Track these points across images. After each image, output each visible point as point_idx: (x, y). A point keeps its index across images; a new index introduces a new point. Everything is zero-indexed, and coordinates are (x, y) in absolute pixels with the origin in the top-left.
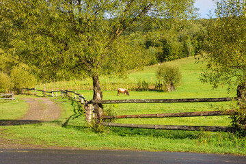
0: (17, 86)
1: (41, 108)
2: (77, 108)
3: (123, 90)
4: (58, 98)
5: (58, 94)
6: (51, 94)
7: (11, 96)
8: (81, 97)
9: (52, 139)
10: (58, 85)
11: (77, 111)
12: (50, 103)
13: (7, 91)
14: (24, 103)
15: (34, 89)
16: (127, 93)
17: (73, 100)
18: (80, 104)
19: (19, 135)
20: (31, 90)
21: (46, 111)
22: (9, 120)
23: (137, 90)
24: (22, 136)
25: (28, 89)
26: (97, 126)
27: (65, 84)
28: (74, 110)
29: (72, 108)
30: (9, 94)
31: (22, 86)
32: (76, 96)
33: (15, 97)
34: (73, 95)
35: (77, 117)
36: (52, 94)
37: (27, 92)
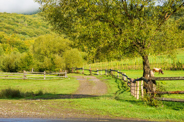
0: (68, 66)
1: (90, 84)
2: (120, 85)
3: (157, 69)
4: (103, 76)
5: (103, 73)
6: (96, 73)
7: (64, 75)
8: (124, 75)
9: (115, 111)
10: (101, 66)
11: (120, 87)
12: (97, 80)
13: (61, 70)
14: (75, 80)
15: (82, 69)
16: (162, 72)
17: (116, 78)
18: (123, 81)
19: (85, 107)
20: (79, 69)
21: (95, 87)
22: (66, 95)
23: (171, 69)
24: (88, 108)
25: (77, 69)
26: (151, 101)
27: (107, 64)
28: (119, 87)
29: (116, 85)
30: (63, 73)
31: (72, 66)
32: (118, 74)
33: (67, 75)
34: (116, 74)
35: (122, 92)
36: (98, 73)
37: (76, 71)
